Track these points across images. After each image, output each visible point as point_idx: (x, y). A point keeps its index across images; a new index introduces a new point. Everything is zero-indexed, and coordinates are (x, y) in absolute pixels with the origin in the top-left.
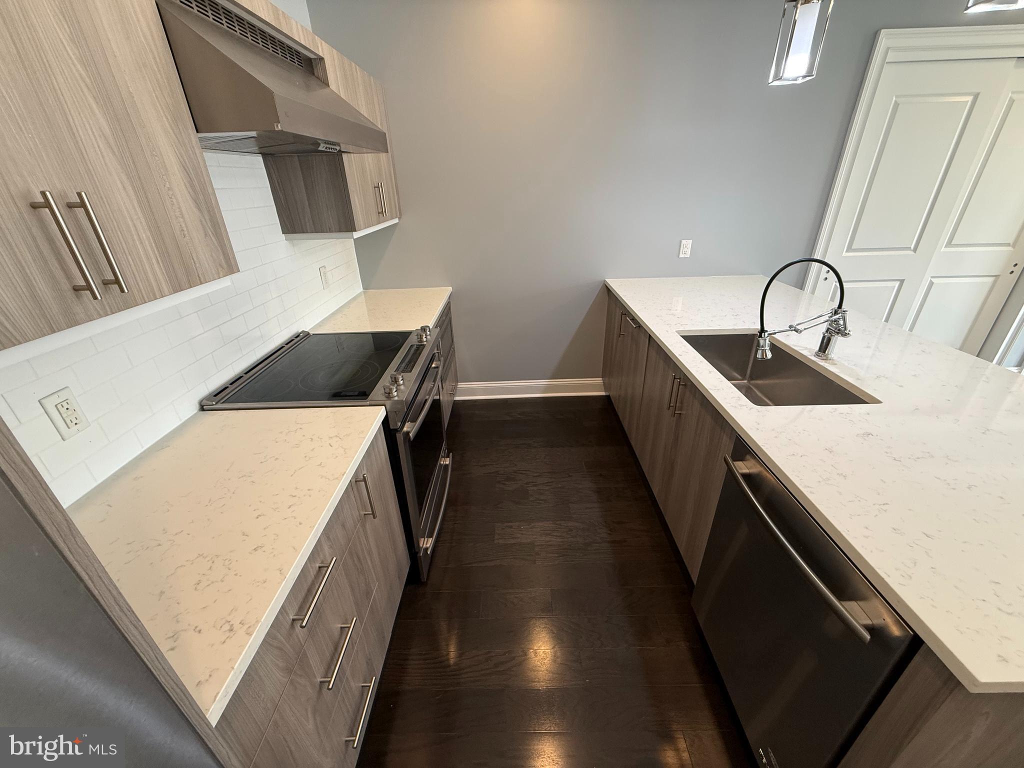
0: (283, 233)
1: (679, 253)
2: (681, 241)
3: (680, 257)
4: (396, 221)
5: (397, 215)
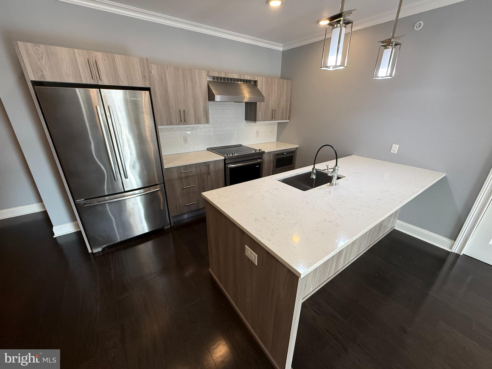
0: (245, 120)
1: (391, 151)
2: (392, 145)
3: (391, 152)
4: (288, 121)
5: (288, 120)
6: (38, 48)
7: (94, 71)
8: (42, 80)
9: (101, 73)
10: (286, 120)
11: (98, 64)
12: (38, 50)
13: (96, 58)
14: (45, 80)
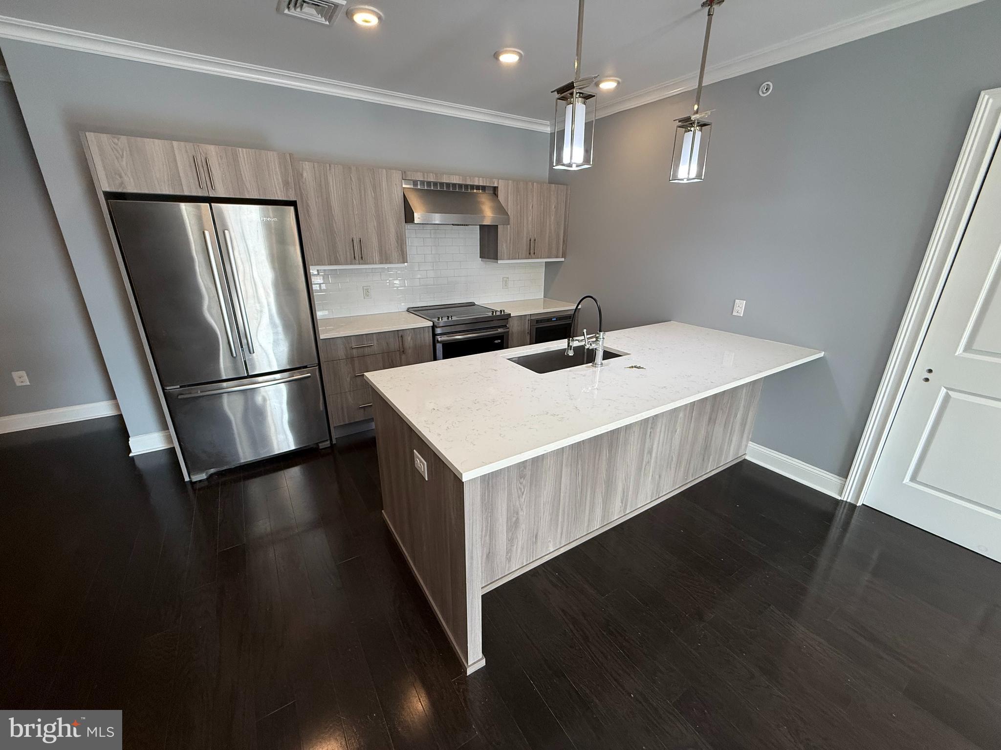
0: (480, 258)
1: (734, 312)
2: (735, 301)
3: (733, 314)
4: (563, 260)
5: (562, 257)
6: (116, 140)
7: (204, 175)
8: (120, 190)
9: (213, 178)
10: (557, 257)
11: (210, 163)
12: (117, 144)
13: (206, 154)
14: (125, 191)
